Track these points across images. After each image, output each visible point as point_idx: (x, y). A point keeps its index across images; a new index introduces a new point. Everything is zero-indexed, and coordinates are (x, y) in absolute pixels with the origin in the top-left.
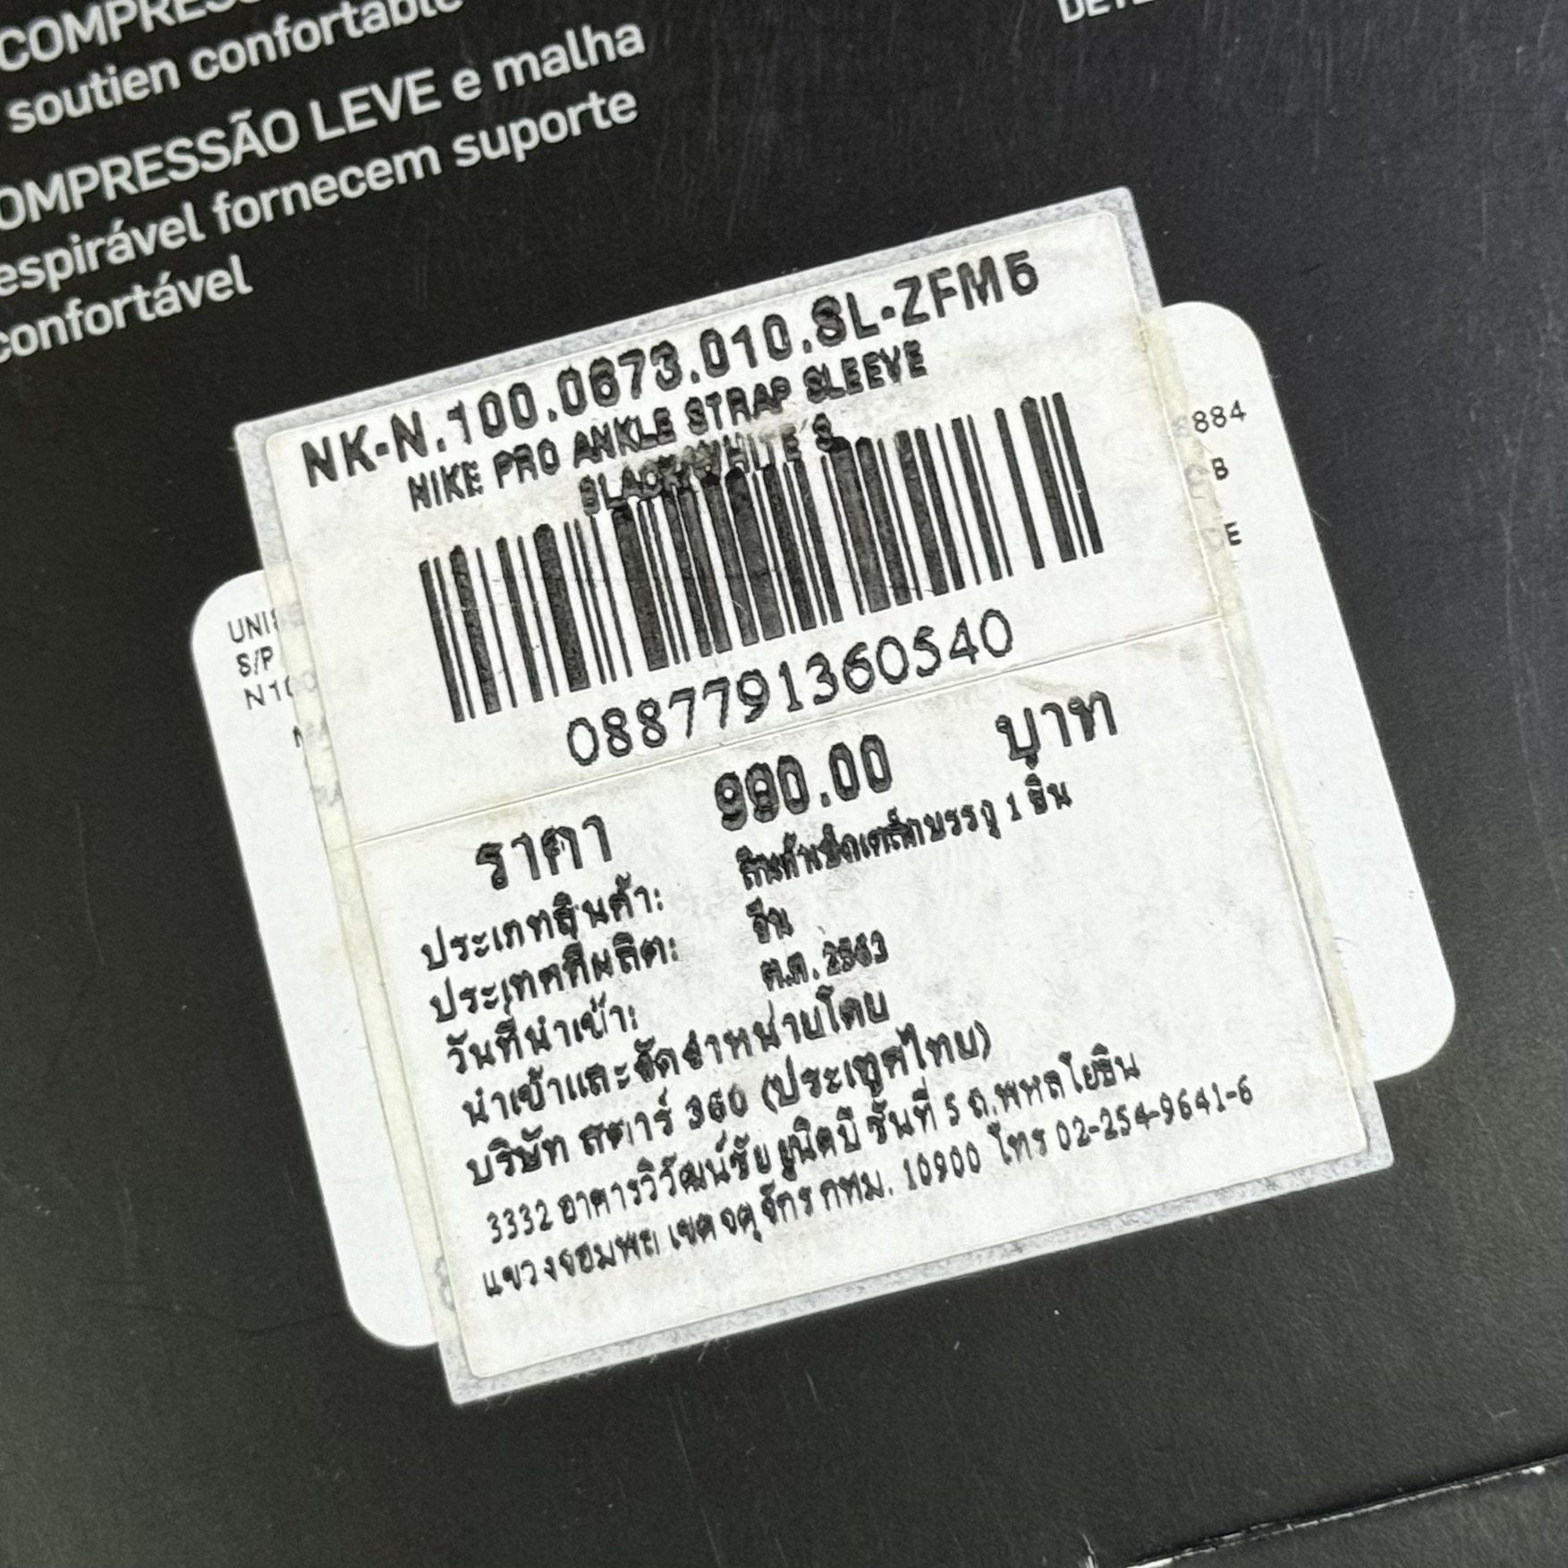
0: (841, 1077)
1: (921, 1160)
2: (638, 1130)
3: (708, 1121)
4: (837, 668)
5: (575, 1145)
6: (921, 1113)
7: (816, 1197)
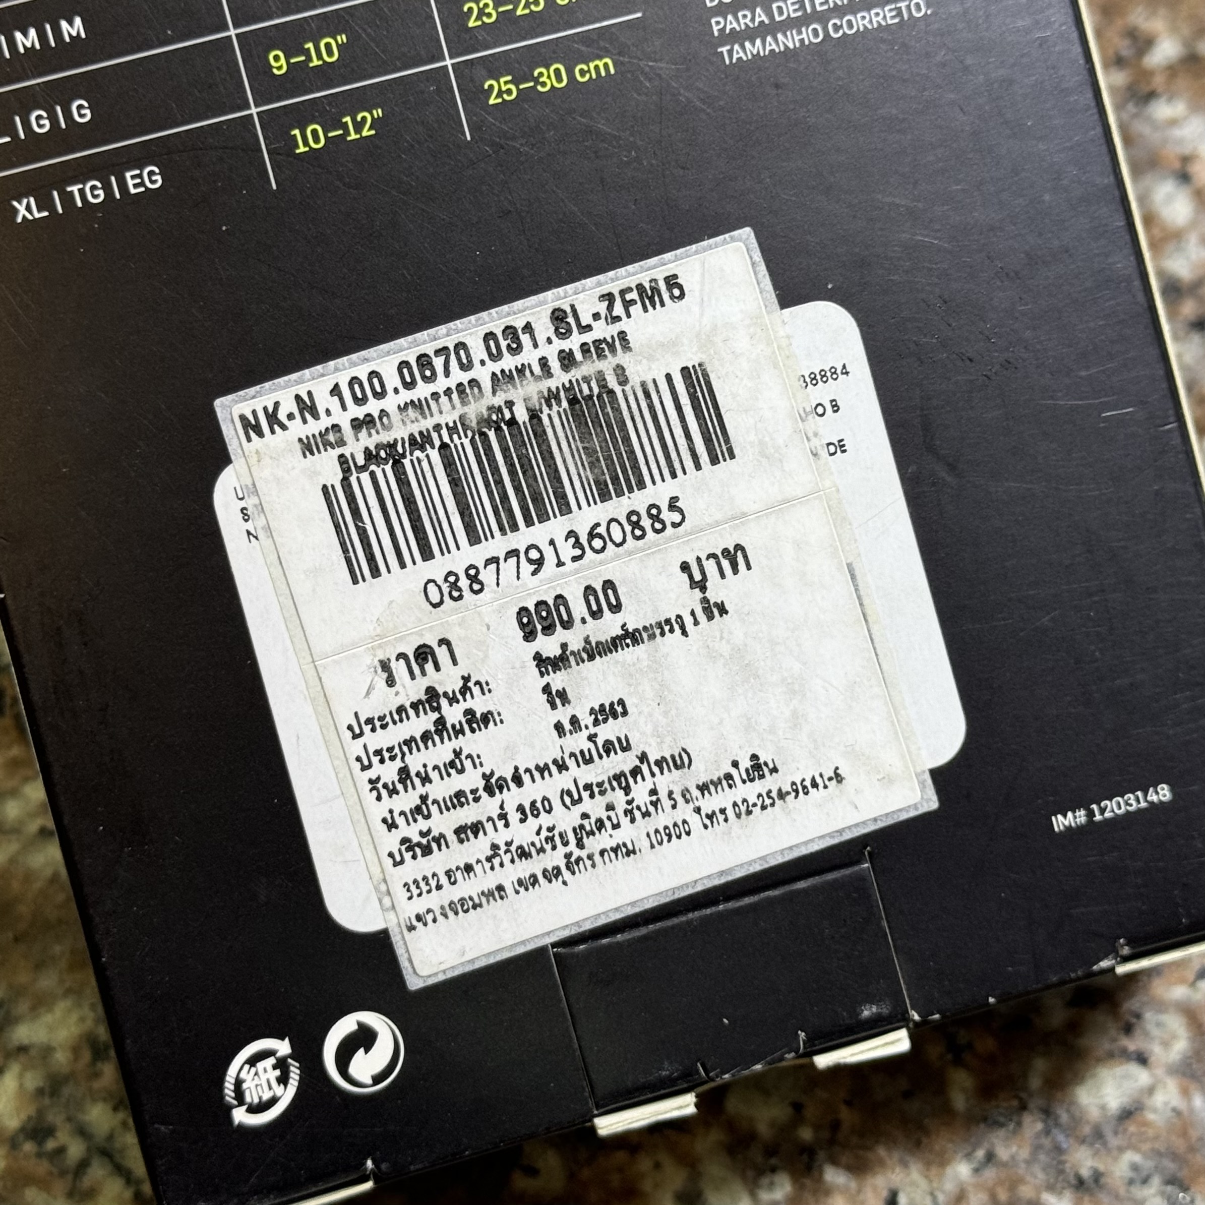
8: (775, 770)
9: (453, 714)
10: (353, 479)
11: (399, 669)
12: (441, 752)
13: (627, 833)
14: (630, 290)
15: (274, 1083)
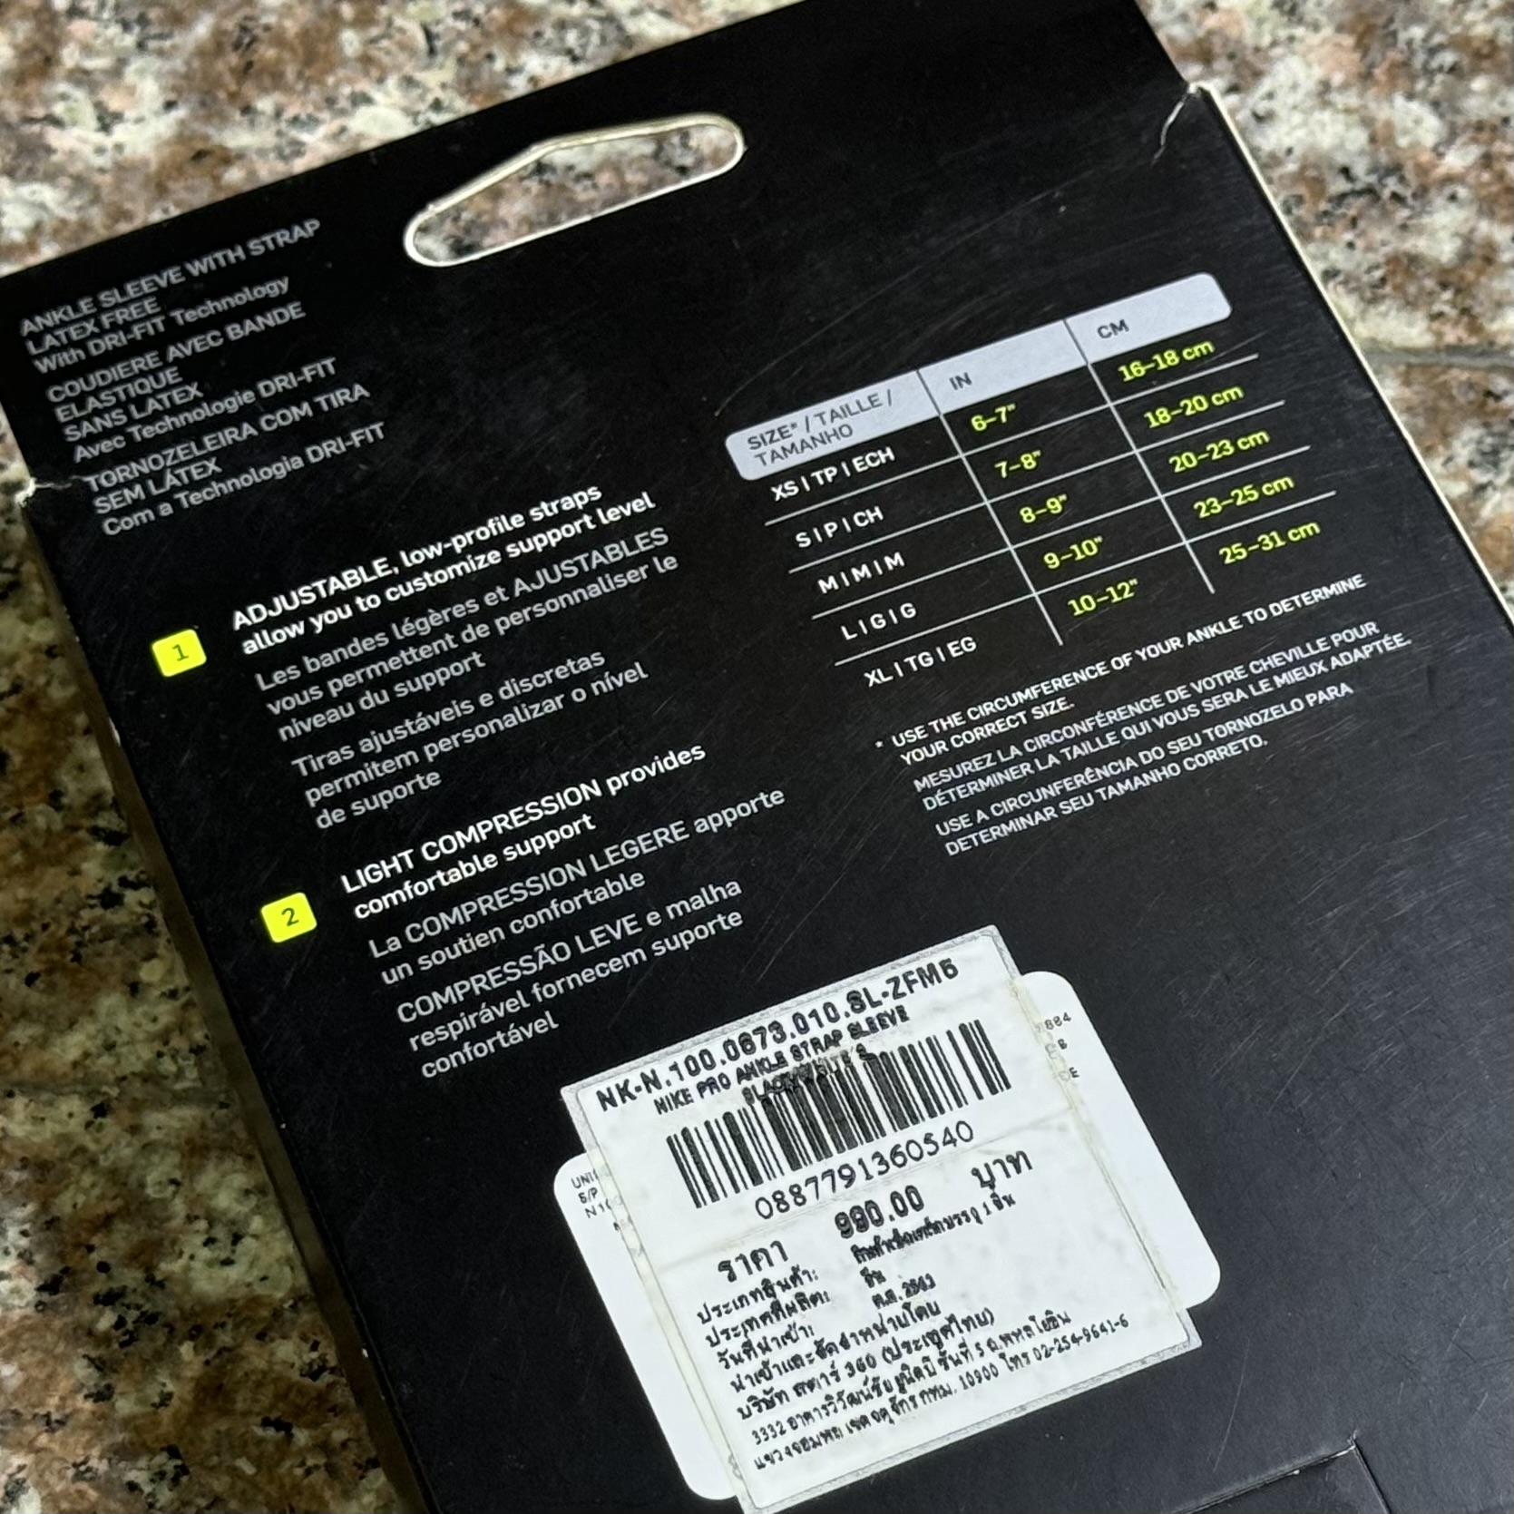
0: (921, 1342)
1: (968, 1374)
2: (823, 1382)
3: (858, 1373)
4: (887, 1157)
5: (792, 1394)
6: (965, 1354)
7: (918, 1400)
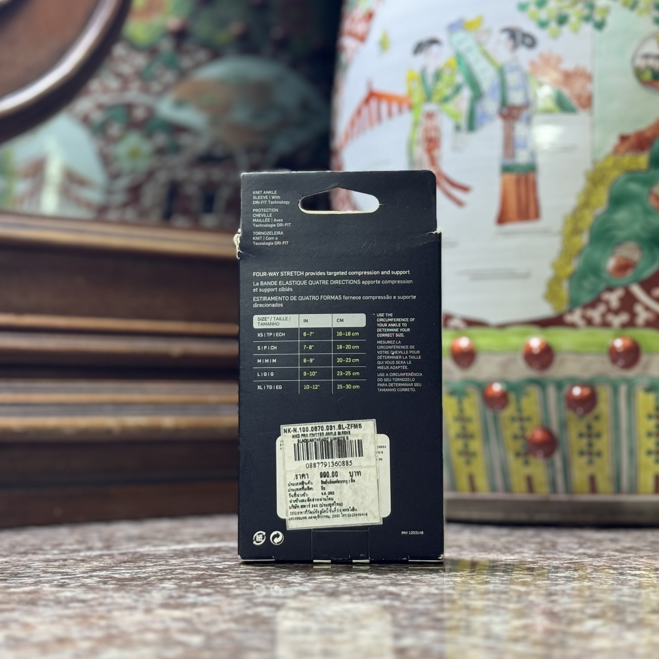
8: (356, 510)
9: (306, 486)
10: (299, 444)
11: (299, 476)
12: (302, 492)
13: (329, 514)
14: (352, 424)
15: (261, 539)
